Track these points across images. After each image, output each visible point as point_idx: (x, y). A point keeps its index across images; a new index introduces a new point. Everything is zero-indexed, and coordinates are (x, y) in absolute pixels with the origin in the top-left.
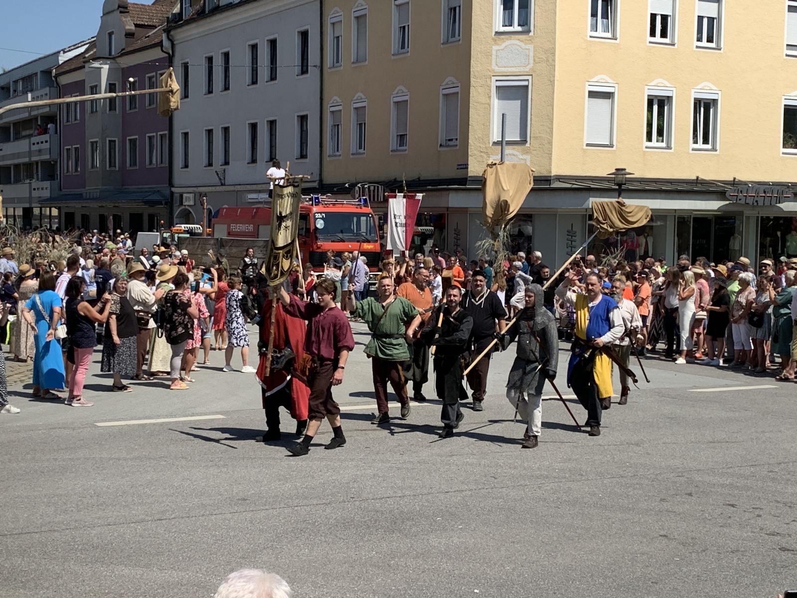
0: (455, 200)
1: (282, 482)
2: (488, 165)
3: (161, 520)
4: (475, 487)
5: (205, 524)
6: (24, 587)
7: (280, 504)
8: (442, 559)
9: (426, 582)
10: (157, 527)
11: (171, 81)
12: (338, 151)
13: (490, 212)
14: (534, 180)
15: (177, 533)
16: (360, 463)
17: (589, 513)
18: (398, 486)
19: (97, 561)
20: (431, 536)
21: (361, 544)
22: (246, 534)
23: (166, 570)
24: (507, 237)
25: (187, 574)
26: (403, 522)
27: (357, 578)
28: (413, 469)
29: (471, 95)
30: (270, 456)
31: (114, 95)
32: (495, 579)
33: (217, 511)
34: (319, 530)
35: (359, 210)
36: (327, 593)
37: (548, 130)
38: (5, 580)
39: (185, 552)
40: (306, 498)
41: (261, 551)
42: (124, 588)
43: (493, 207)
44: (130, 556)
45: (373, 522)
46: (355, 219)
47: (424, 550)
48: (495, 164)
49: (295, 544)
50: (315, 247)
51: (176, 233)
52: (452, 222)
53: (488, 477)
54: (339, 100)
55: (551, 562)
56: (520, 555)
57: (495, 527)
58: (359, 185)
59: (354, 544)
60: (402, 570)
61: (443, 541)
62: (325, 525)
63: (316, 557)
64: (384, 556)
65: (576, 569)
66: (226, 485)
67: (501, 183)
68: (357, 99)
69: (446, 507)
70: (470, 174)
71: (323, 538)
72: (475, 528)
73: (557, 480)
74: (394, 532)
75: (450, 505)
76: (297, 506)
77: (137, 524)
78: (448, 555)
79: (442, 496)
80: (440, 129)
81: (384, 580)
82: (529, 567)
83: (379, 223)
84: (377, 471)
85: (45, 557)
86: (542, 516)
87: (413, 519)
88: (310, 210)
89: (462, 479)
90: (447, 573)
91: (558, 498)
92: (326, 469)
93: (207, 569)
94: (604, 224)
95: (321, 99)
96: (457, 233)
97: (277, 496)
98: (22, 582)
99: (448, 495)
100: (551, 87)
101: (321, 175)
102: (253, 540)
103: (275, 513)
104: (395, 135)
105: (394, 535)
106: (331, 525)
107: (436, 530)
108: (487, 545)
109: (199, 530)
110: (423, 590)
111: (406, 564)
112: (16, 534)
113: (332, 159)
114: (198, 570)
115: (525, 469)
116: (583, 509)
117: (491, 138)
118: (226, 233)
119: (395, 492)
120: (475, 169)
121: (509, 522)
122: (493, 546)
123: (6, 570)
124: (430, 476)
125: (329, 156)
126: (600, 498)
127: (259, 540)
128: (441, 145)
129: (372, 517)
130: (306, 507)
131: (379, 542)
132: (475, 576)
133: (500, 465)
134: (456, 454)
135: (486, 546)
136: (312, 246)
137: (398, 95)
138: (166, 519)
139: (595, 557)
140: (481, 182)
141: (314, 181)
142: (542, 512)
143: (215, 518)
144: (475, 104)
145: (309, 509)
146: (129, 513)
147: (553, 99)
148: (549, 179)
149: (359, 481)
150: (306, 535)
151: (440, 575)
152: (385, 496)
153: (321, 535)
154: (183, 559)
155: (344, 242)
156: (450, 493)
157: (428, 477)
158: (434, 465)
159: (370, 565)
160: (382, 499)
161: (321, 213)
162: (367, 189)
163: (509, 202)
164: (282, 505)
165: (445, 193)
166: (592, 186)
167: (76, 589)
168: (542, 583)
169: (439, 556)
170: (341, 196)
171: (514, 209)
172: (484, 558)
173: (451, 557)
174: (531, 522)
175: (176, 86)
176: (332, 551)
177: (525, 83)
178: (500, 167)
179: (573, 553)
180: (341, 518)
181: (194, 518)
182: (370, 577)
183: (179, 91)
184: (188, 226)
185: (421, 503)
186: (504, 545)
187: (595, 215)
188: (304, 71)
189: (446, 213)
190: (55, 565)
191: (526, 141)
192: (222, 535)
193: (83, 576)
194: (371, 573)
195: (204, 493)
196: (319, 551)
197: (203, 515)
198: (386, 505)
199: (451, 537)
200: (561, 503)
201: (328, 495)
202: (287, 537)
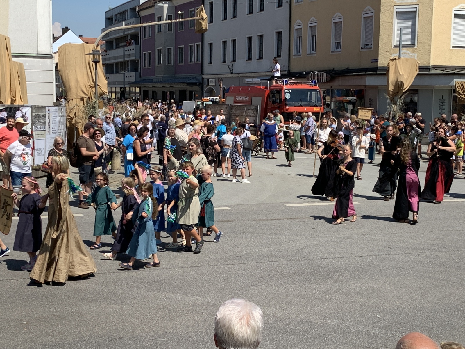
0: (370, 81)
1: (263, 247)
2: (391, 60)
3: (193, 267)
4: (378, 254)
5: (218, 270)
6: (115, 303)
7: (261, 260)
8: (357, 296)
9: (348, 309)
10: (190, 271)
11: (203, 13)
12: (299, 52)
13: (391, 88)
14: (419, 69)
15: (201, 275)
16: (309, 237)
17: (449, 271)
18: (332, 251)
19: (156, 289)
20: (351, 282)
21: (308, 285)
22: (242, 277)
23: (195, 296)
24: (402, 103)
25: (207, 299)
26: (334, 273)
27: (306, 305)
28: (340, 242)
29: (381, 17)
30: (256, 232)
31: (170, 21)
32: (389, 309)
33: (224, 263)
34: (284, 276)
35: (311, 88)
36: (288, 313)
37: (429, 38)
38: (105, 299)
39: (206, 286)
40: (277, 257)
41: (249, 287)
42: (171, 306)
43: (393, 85)
44: (175, 287)
45: (316, 273)
46: (309, 93)
47: (346, 290)
48: (395, 59)
49: (270, 284)
50: (285, 110)
51: (205, 102)
52: (368, 95)
53: (387, 248)
54: (300, 22)
55: (425, 300)
56: (405, 295)
57: (390, 278)
58: (312, 73)
59: (305, 285)
60: (333, 301)
61: (358, 285)
62: (288, 273)
63: (282, 292)
64: (322, 293)
65: (440, 305)
66: (230, 248)
67: (398, 71)
68: (311, 21)
69: (361, 265)
70: (379, 65)
71: (286, 281)
72: (378, 278)
73: (429, 251)
74: (328, 279)
75: (363, 264)
76: (271, 262)
77: (179, 269)
78: (361, 294)
79: (358, 259)
80: (361, 38)
81: (322, 307)
82: (411, 302)
83: (323, 95)
84: (319, 242)
85: (127, 286)
86: (420, 272)
87: (340, 271)
88: (282, 88)
89: (370, 248)
90: (360, 304)
91: (430, 262)
92: (288, 241)
93: (218, 296)
94: (463, 95)
95: (290, 22)
96: (371, 101)
97: (259, 255)
98: (114, 300)
99: (362, 258)
100: (430, 11)
101: (289, 67)
102: (245, 281)
103: (258, 265)
104: (334, 42)
105: (329, 281)
106: (291, 273)
107: (354, 279)
108: (386, 289)
109: (214, 274)
110: (346, 314)
111: (335, 298)
112: (112, 273)
113: (296, 57)
114: (213, 297)
115: (410, 243)
116: (446, 268)
117: (393, 43)
118: (233, 102)
119: (330, 255)
120: (382, 62)
121: (399, 276)
122: (389, 290)
123: (106, 293)
124: (351, 246)
125: (294, 56)
126: (457, 263)
127: (249, 281)
128: (362, 48)
129: (316, 270)
130: (276, 263)
131: (320, 285)
132: (378, 307)
133: (394, 241)
134: (368, 233)
135: (384, 290)
136: (283, 109)
137: (336, 18)
138: (196, 267)
139: (452, 298)
140: (386, 70)
141: (286, 71)
142: (420, 270)
143: (224, 267)
144: (383, 22)
145: (278, 264)
146: (175, 263)
147: (432, 19)
148: (429, 68)
149: (308, 248)
150: (276, 279)
151: (356, 306)
152: (324, 257)
153: (285, 279)
154: (205, 290)
155: (302, 106)
156: (363, 257)
157: (350, 247)
158: (353, 239)
159: (314, 298)
160: (321, 259)
161: (288, 89)
162: (316, 75)
163: (404, 82)
164: (263, 261)
165: (363, 77)
166: (455, 72)
167: (143, 305)
168: (419, 313)
169: (356, 294)
170: (300, 79)
171: (407, 85)
172: (383, 297)
173: (363, 295)
174: (413, 276)
175: (205, 16)
176: (291, 288)
177: (415, 10)
178: (398, 61)
179: (439, 295)
180: (297, 269)
181: (211, 266)
182: (314, 305)
183: (207, 19)
184: (212, 97)
185: (345, 262)
186: (396, 289)
187: (457, 89)
188: (280, 5)
189: (364, 89)
190: (132, 291)
191: (414, 45)
192: (227, 277)
193: (148, 298)
194: (314, 302)
195: (218, 252)
196: (284, 289)
197: (217, 265)
198: (324, 263)
199: (363, 283)
200: (431, 264)
201: (290, 256)
202: (265, 280)
